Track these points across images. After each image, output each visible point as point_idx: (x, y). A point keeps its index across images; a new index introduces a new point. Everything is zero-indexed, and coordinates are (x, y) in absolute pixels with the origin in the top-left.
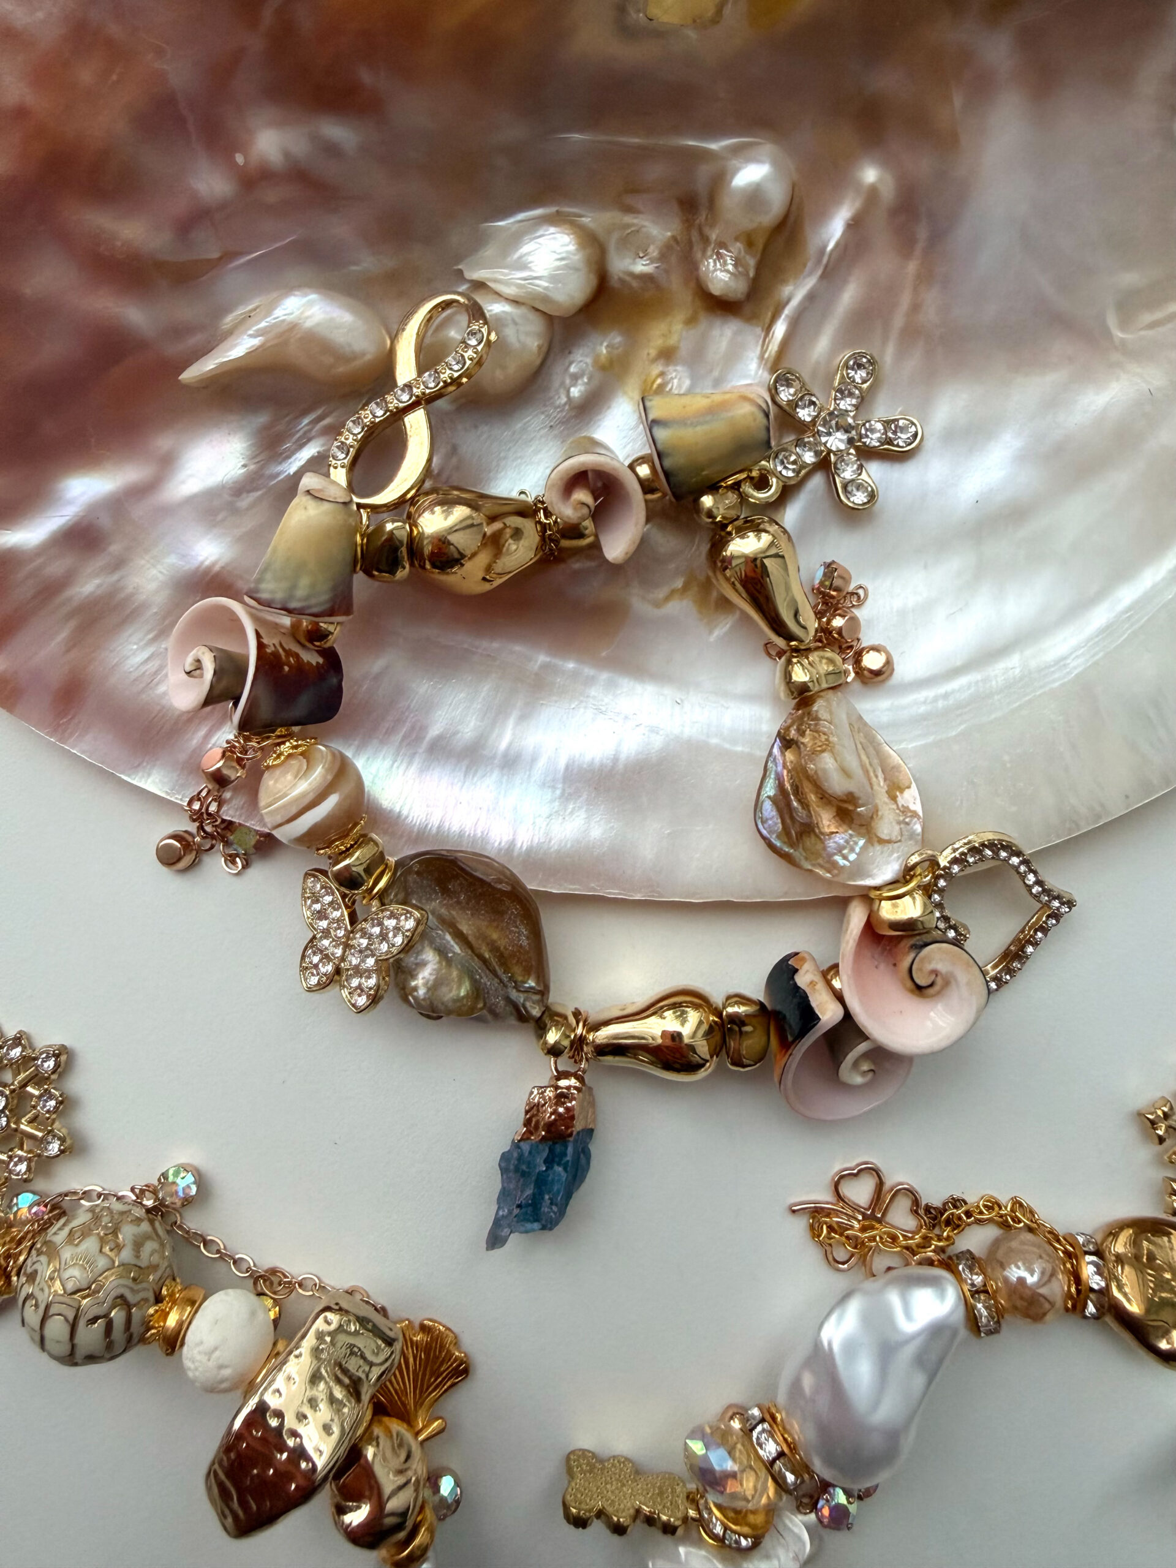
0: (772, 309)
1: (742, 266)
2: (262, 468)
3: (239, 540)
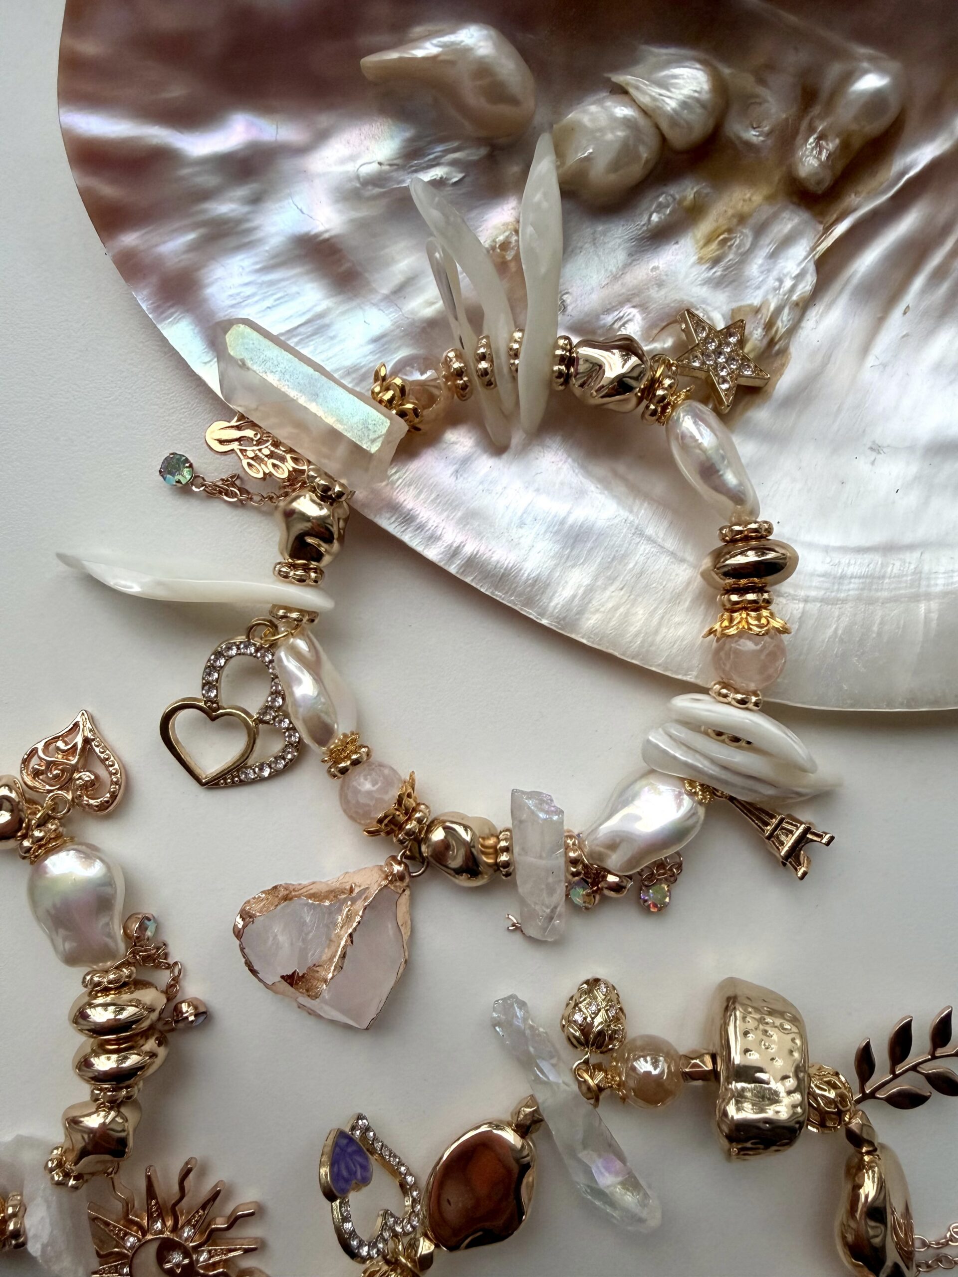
0: (839, 211)
1: (833, 161)
2: (392, 171)
3: (352, 221)
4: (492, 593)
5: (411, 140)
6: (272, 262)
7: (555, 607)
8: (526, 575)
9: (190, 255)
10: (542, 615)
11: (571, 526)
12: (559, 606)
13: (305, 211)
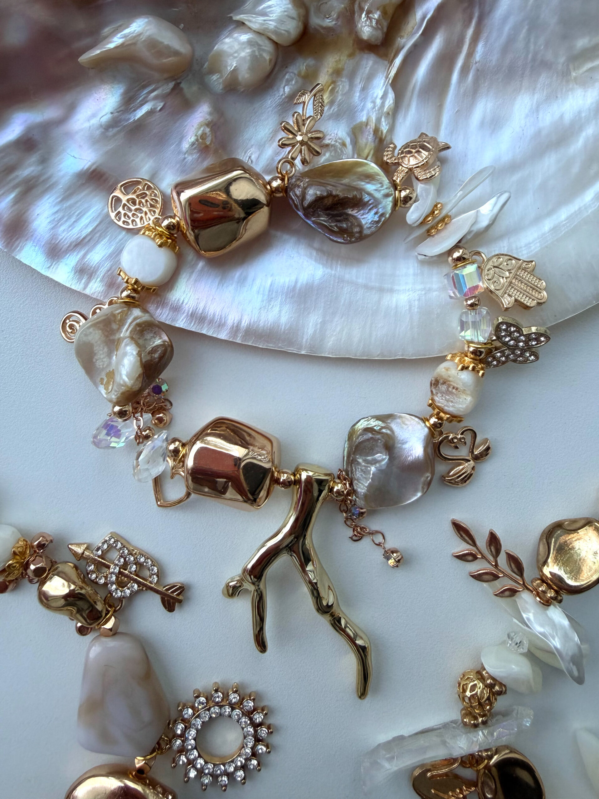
0: (394, 51)
1: (380, 25)
2: (120, 115)
3: (107, 153)
4: (267, 346)
5: (125, 93)
6: (67, 194)
7: (306, 341)
8: (283, 329)
9: (16, 207)
10: (300, 348)
11: (300, 290)
12: (309, 340)
13: (75, 156)
